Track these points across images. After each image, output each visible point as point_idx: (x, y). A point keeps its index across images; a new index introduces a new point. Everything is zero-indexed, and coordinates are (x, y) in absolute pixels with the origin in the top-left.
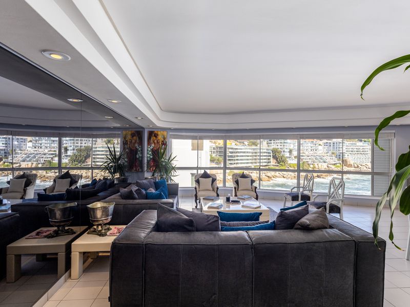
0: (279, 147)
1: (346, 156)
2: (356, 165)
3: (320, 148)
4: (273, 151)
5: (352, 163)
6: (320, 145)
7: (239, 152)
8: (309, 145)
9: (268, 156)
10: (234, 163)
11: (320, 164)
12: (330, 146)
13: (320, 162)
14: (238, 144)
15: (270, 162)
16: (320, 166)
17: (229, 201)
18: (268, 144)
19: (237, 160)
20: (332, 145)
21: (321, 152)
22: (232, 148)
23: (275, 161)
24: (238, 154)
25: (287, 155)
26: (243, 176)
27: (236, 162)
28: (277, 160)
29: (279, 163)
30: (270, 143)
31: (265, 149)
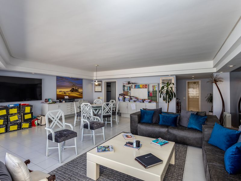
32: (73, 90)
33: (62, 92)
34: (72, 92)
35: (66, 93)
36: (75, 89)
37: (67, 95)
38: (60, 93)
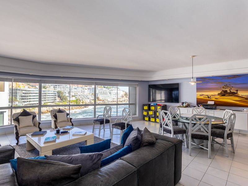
0: (62, 90)
1: (99, 95)
2: (103, 100)
3: (86, 91)
4: (58, 93)
5: (101, 99)
6: (86, 89)
7: (31, 93)
8: (80, 89)
9: (55, 96)
10: (27, 101)
11: (86, 100)
12: (91, 90)
13: (86, 99)
14: (31, 87)
15: (56, 100)
16: (86, 101)
17: (59, 133)
18: (54, 87)
19: (30, 99)
20: (92, 89)
21: (86, 93)
22: (25, 90)
23: (59, 99)
24: (31, 95)
25: (67, 95)
26: (60, 111)
27: (29, 100)
28: (60, 98)
29: (62, 100)
30: (56, 87)
31: (52, 91)
32: (224, 94)
33: (204, 96)
34: (224, 95)
35: (211, 97)
36: (228, 91)
37: (212, 100)
38: (202, 97)
